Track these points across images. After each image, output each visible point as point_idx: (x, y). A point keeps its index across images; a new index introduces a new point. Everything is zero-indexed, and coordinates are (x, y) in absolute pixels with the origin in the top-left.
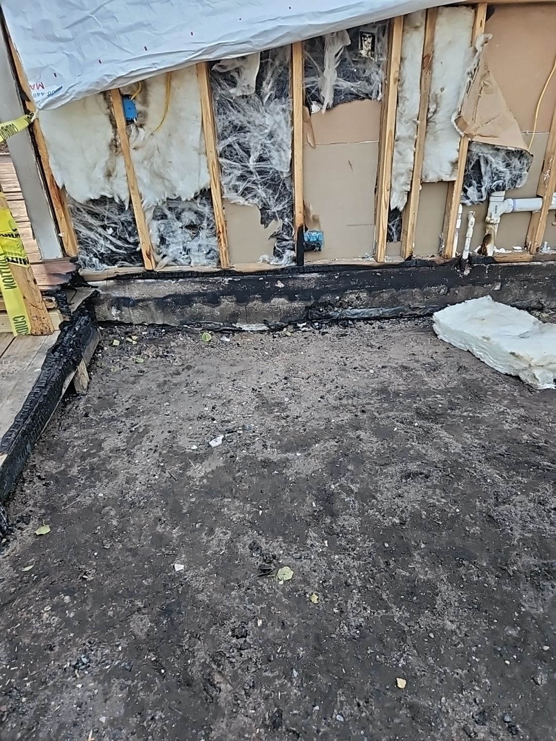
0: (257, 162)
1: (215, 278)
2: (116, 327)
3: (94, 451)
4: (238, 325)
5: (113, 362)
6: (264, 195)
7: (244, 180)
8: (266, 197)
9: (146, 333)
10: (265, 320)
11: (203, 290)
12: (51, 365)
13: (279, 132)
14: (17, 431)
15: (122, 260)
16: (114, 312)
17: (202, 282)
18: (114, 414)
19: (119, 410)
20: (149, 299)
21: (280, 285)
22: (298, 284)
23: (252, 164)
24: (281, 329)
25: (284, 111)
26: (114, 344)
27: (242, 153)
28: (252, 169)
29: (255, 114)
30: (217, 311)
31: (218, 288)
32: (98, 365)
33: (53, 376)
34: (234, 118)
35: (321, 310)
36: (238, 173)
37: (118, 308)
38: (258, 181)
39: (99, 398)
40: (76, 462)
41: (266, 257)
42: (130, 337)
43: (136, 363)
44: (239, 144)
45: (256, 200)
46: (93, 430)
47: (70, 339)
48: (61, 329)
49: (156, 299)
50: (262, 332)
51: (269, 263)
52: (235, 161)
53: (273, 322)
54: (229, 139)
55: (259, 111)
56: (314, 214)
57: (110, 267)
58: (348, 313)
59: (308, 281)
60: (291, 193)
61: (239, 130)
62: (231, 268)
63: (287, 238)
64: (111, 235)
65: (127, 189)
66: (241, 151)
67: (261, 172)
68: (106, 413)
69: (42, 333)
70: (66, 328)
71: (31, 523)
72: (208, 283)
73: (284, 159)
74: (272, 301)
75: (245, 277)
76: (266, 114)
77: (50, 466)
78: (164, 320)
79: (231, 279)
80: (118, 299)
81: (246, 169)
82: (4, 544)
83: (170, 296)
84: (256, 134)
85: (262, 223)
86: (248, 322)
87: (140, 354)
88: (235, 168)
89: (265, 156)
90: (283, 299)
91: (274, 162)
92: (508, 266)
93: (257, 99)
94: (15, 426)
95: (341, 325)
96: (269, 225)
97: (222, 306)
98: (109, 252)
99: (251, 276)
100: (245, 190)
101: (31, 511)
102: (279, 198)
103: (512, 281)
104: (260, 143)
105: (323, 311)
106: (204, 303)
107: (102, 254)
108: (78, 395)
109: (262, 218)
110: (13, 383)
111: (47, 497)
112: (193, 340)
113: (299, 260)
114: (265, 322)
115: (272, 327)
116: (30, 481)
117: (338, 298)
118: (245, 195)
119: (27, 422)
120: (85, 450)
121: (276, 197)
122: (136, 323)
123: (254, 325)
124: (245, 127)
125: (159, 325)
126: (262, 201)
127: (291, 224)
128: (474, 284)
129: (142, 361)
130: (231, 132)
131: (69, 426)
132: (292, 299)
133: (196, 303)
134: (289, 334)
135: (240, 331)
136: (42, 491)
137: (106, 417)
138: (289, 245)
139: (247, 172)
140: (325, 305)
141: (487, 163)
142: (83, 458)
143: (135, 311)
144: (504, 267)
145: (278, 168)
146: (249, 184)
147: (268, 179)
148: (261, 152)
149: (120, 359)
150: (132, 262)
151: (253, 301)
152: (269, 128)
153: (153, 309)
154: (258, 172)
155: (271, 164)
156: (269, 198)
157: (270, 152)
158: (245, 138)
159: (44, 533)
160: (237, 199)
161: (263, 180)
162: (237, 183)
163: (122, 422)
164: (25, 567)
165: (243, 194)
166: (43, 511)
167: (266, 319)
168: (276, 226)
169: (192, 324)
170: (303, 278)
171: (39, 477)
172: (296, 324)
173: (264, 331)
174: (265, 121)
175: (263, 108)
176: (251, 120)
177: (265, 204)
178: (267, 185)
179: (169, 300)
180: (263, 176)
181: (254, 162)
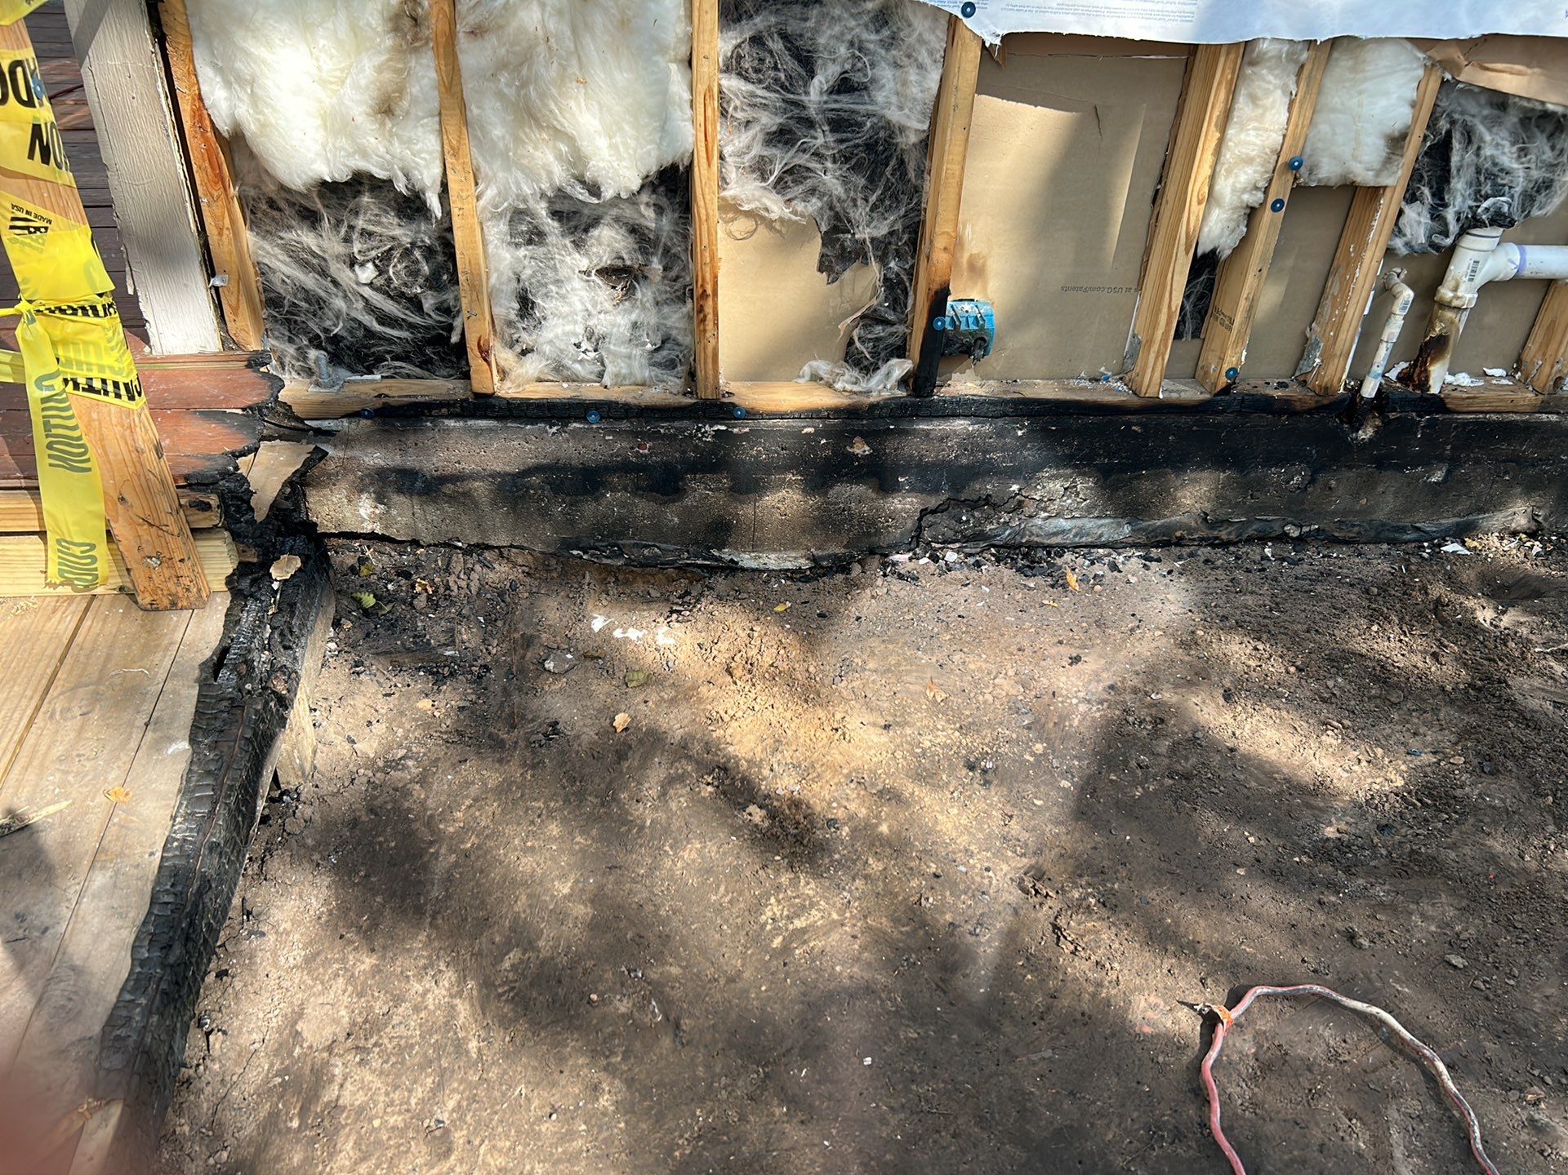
0: (831, 93)
1: (677, 424)
2: (368, 549)
6: (838, 190)
7: (786, 143)
8: (843, 196)
11: (637, 455)
15: (396, 358)
17: (636, 434)
20: (474, 476)
21: (861, 449)
22: (911, 447)
23: (815, 94)
27: (790, 64)
28: (812, 112)
30: (671, 516)
31: (683, 452)
35: (964, 518)
36: (771, 122)
37: (380, 499)
38: (827, 148)
41: (823, 366)
44: (784, 36)
45: (815, 204)
49: (494, 475)
50: (793, 575)
51: (831, 388)
52: (764, 87)
54: (757, 20)
56: (974, 252)
57: (358, 378)
58: (1034, 530)
60: (917, 190)
62: (726, 395)
63: (891, 317)
64: (370, 285)
66: (788, 58)
67: (840, 124)
72: (654, 436)
73: (915, 91)
74: (831, 492)
75: (763, 422)
79: (723, 428)
81: (796, 111)
83: (537, 469)
84: (837, 11)
85: (821, 270)
86: (756, 547)
88: (765, 107)
89: (855, 79)
90: (861, 488)
91: (880, 97)
92: (1476, 422)
96: (844, 277)
97: (688, 502)
98: (360, 333)
99: (780, 422)
100: (787, 172)
102: (881, 200)
103: (1477, 462)
104: (849, 37)
105: (968, 521)
106: (637, 491)
107: (336, 340)
109: (823, 256)
113: (920, 382)
117: (1014, 487)
118: (786, 187)
121: (873, 198)
123: (772, 554)
125: (500, 549)
126: (831, 208)
127: (905, 278)
128: (1381, 464)
132: (886, 487)
133: (614, 490)
135: (732, 568)
138: (892, 334)
139: (799, 120)
140: (978, 505)
141: (1470, 142)
143: (430, 508)
144: (1466, 424)
145: (890, 116)
146: (802, 156)
147: (857, 146)
148: (848, 67)
150: (426, 364)
151: (779, 490)
153: (485, 503)
154: (830, 122)
155: (872, 103)
156: (854, 201)
157: (872, 66)
158: (806, 20)
160: (761, 199)
161: (843, 147)
162: (768, 152)
165: (780, 186)
169: (597, 549)
170: (927, 433)
177: (837, 217)
178: (853, 162)
179: (534, 479)
180: (845, 136)
181: (821, 93)
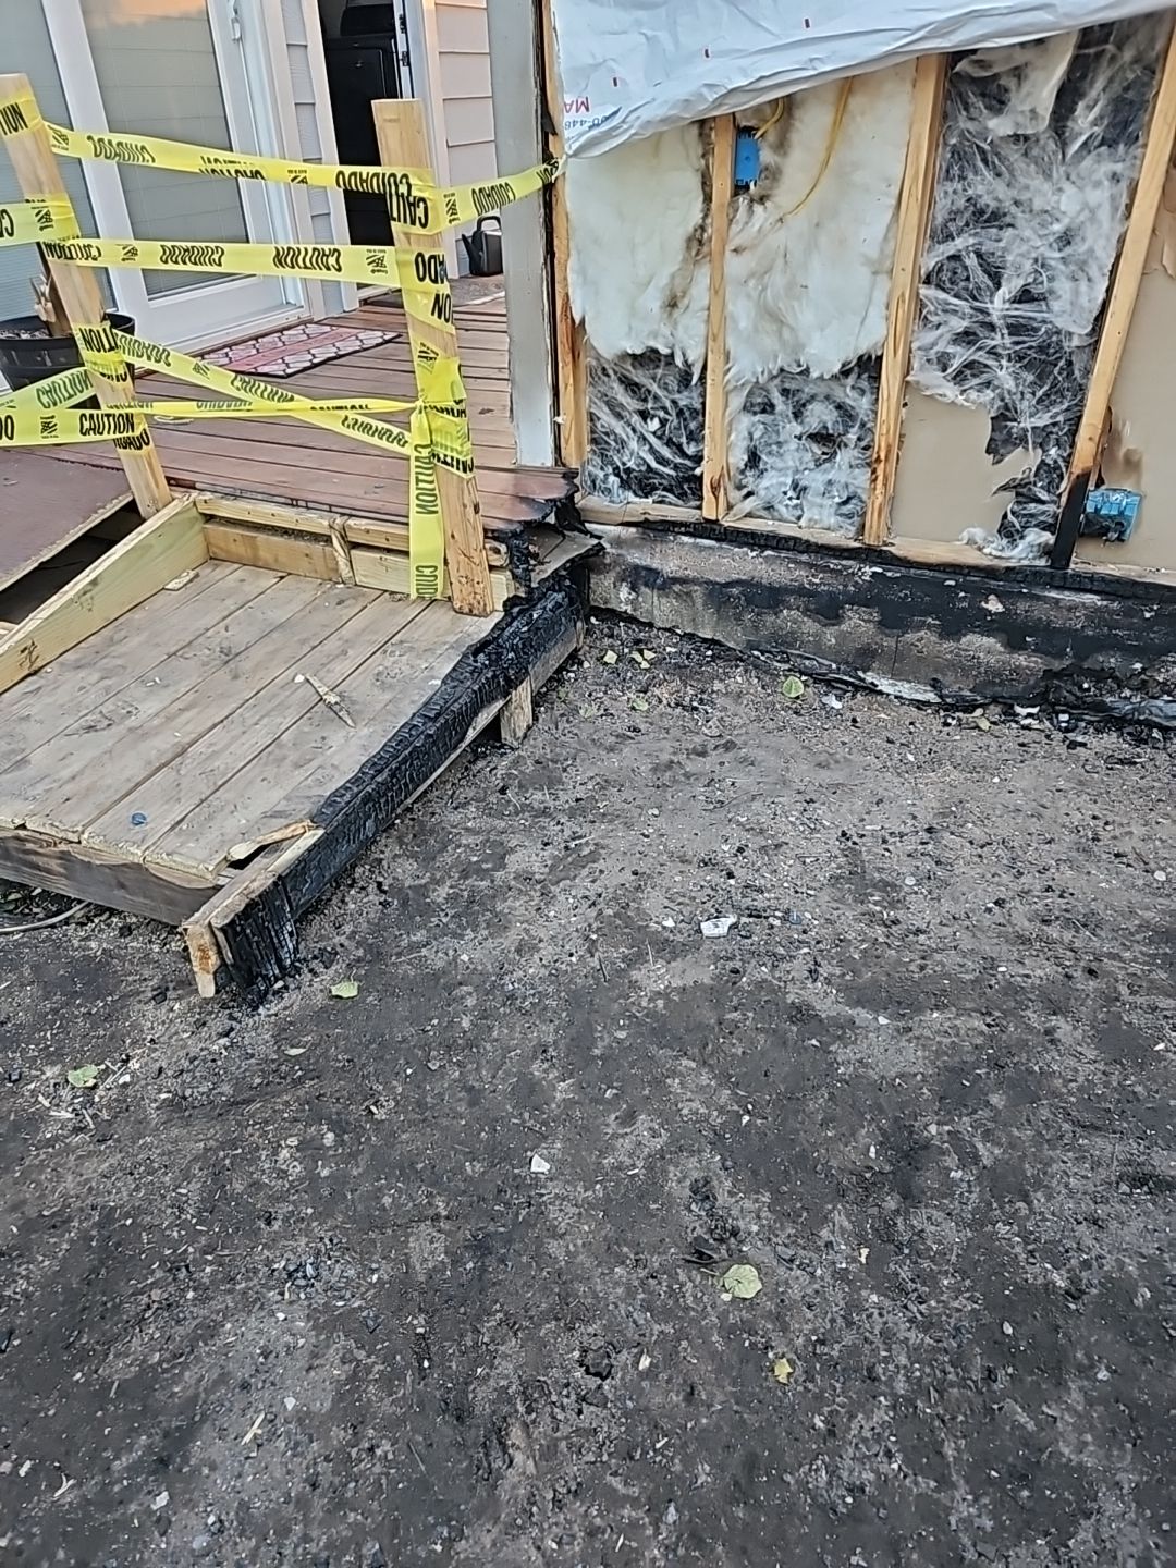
0: (1013, 302)
1: (844, 562)
2: (621, 624)
3: (489, 866)
4: (869, 677)
5: (590, 695)
6: (1010, 384)
7: (969, 343)
8: (1014, 390)
9: (673, 650)
10: (934, 679)
11: (810, 583)
12: (461, 678)
13: (1089, 232)
14: (355, 790)
15: (665, 489)
16: (625, 592)
17: (811, 566)
18: (551, 804)
19: (563, 797)
20: (694, 581)
21: (994, 605)
22: (1040, 612)
23: (999, 305)
24: (970, 707)
25: (1115, 178)
26: (606, 659)
27: (980, 277)
28: (995, 318)
29: (1037, 182)
30: (830, 637)
31: (845, 586)
32: (561, 695)
33: (456, 701)
34: (980, 189)
35: (1086, 686)
36: (959, 325)
37: (633, 588)
38: (1005, 348)
39: (537, 762)
40: (450, 877)
41: (978, 533)
42: (641, 652)
43: (633, 708)
44: (979, 255)
45: (989, 394)
46: (503, 824)
47: (515, 634)
48: (505, 610)
49: (708, 582)
50: (921, 705)
51: (980, 549)
52: (957, 296)
53: (956, 687)
54: (958, 241)
55: (1048, 176)
56: (1131, 447)
57: (637, 499)
58: (1154, 710)
59: (1070, 609)
60: (1082, 389)
61: (986, 222)
62: (885, 544)
63: (1044, 496)
64: (654, 433)
65: (703, 339)
66: (980, 273)
67: (1016, 329)
68: (538, 797)
69: (471, 611)
70: (516, 610)
71: (334, 968)
72: (826, 569)
73: (1084, 300)
74: (964, 640)
75: (912, 571)
76: (1067, 186)
77: (405, 871)
78: (715, 632)
79: (880, 570)
80: (637, 568)
81: (981, 317)
82: (276, 993)
83: (738, 582)
84: (1027, 233)
85: (988, 451)
86: (895, 675)
87: (645, 692)
88: (955, 312)
89: (1035, 290)
90: (992, 640)
91: (1056, 305)
93: (1052, 146)
94: (356, 780)
95: (1129, 734)
96: (1006, 459)
97: (844, 627)
98: (643, 468)
99: (927, 572)
100: (965, 366)
101: (342, 945)
102: (1047, 395)
104: (1034, 255)
105: (1088, 690)
106: (806, 612)
107: (628, 471)
108: (502, 746)
109: (991, 439)
110: (388, 696)
111: (378, 928)
112: (763, 687)
113: (1058, 555)
114: (935, 685)
115: (949, 700)
116: (363, 888)
117: (1138, 666)
118: (965, 379)
119: (379, 779)
120: (475, 859)
121: (1040, 393)
122: (660, 625)
123: (907, 685)
124: (1005, 215)
125: (705, 640)
126: (1002, 400)
127: (1062, 464)
129: (645, 707)
130: (967, 225)
131: (464, 805)
132: (1015, 644)
133: (790, 608)
134: (985, 725)
135: (872, 690)
136: (374, 913)
137: (536, 805)
138: (1044, 513)
139: (983, 324)
140: (1100, 676)
142: (465, 875)
143: (664, 600)
145: (1060, 323)
146: (981, 353)
147: (1030, 348)
148: (1030, 280)
149: (605, 693)
150: (682, 496)
151: (919, 631)
152: (1066, 221)
153: (699, 602)
154: (1009, 326)
155: (1049, 310)
156: (1022, 393)
157: (1051, 279)
158: (998, 240)
159: (345, 995)
160: (939, 386)
161: (1018, 348)
162: (951, 349)
163: (558, 823)
164: (292, 1047)
165: (959, 378)
166: (360, 952)
167: (940, 677)
168: (1022, 462)
169: (770, 652)
170: (1057, 601)
171: (380, 885)
172: (1012, 706)
173: (928, 704)
174: (1058, 202)
175: (1062, 169)
176: (1024, 197)
177: (1006, 407)
178: (1025, 361)
179: (735, 591)
180: (1021, 339)
181: (1004, 302)
